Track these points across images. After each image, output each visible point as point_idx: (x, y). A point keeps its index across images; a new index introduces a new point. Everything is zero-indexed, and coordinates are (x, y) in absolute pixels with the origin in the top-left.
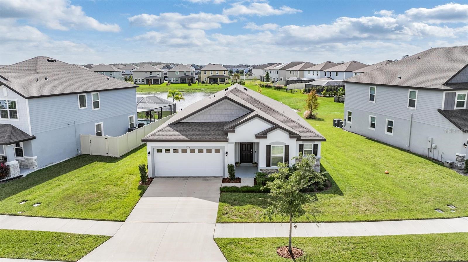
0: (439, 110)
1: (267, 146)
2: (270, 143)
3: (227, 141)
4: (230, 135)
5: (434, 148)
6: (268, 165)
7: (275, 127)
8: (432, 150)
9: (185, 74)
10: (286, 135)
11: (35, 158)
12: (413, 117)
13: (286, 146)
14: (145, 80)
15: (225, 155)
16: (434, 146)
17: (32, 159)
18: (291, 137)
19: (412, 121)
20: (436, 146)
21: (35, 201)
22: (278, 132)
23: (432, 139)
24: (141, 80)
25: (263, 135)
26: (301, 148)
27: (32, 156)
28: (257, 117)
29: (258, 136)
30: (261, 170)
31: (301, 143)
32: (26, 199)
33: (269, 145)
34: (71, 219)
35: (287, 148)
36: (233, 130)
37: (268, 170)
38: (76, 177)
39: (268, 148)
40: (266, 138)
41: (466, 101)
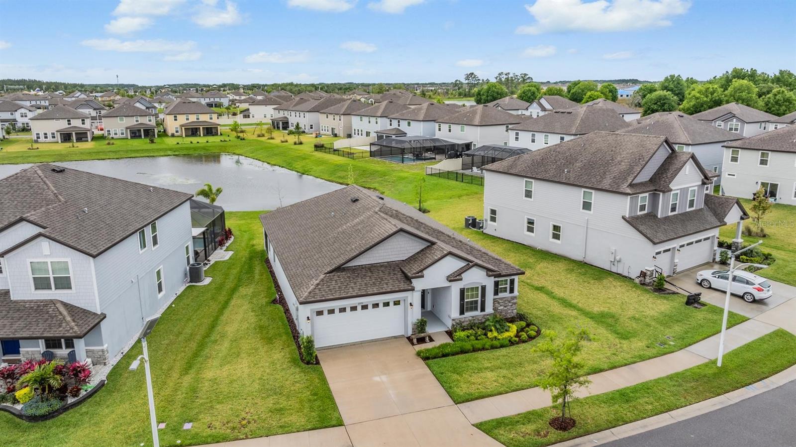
0: (623, 218)
1: (461, 289)
2: (464, 285)
3: (413, 289)
4: (416, 283)
5: (618, 261)
8: (616, 262)
9: (137, 121)
10: (483, 273)
12: (589, 222)
13: (482, 286)
14: (58, 136)
15: (409, 307)
16: (618, 258)
17: (102, 350)
18: (488, 276)
19: (587, 227)
20: (620, 259)
22: (474, 269)
23: (615, 250)
24: (49, 136)
25: (455, 277)
26: (496, 284)
27: (104, 345)
28: (449, 255)
29: (449, 279)
30: (454, 320)
31: (497, 279)
33: (463, 287)
37: (462, 318)
40: (461, 280)
41: (647, 203)
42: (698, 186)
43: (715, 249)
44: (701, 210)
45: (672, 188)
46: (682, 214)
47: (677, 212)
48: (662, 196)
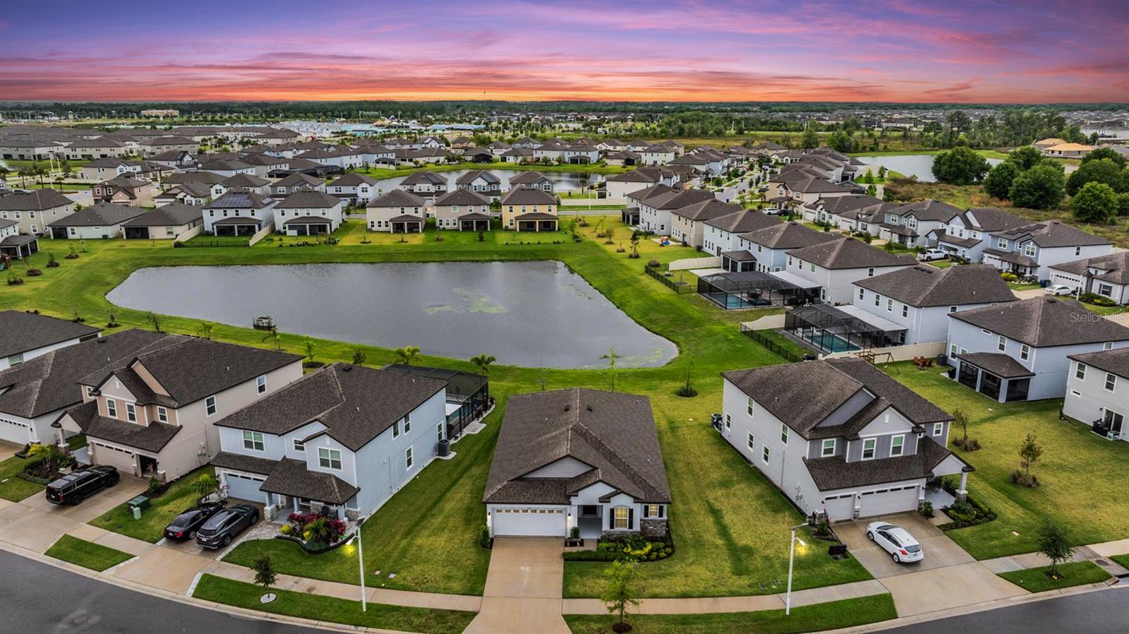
0: (804, 459)
2: (614, 507)
3: (570, 504)
4: (573, 499)
6: (612, 527)
8: (799, 498)
9: (471, 211)
10: (631, 499)
12: (785, 454)
13: (629, 509)
14: (391, 224)
15: (569, 516)
16: (801, 494)
18: (635, 502)
19: (784, 459)
22: (623, 495)
23: (799, 487)
25: (606, 499)
26: (646, 510)
27: (356, 508)
28: (599, 482)
29: (600, 500)
30: (604, 531)
31: (645, 505)
33: (612, 508)
35: (631, 511)
36: (575, 494)
37: (612, 531)
39: (612, 511)
40: (609, 502)
41: (834, 447)
42: (906, 433)
43: (920, 498)
44: (912, 457)
45: (861, 436)
46: (882, 460)
47: (873, 458)
48: (849, 443)
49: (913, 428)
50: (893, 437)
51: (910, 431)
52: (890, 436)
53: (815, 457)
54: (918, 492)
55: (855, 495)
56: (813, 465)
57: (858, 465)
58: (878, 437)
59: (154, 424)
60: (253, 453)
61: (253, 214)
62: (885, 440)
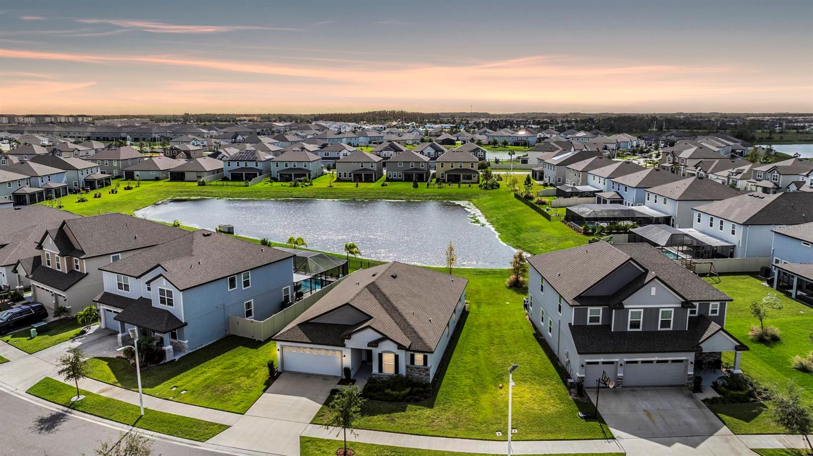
0: (570, 324)
1: (379, 354)
2: (381, 352)
4: (347, 342)
6: (381, 371)
7: (385, 338)
9: (412, 166)
11: (186, 342)
12: (560, 323)
13: (395, 355)
14: (352, 175)
16: (569, 360)
17: (184, 343)
19: (559, 327)
21: (183, 388)
22: (388, 342)
23: (568, 352)
24: (348, 175)
25: (375, 344)
26: (413, 356)
27: (184, 341)
28: (369, 328)
29: (370, 344)
30: (374, 375)
31: (412, 353)
32: (177, 386)
34: (207, 408)
35: (396, 357)
37: (381, 375)
38: (218, 365)
39: (380, 356)
40: (377, 347)
41: (601, 316)
42: (675, 308)
43: (689, 373)
44: (682, 332)
45: (625, 307)
46: (649, 332)
47: (641, 329)
48: (614, 311)
49: (682, 303)
50: (661, 310)
51: (680, 306)
52: (658, 309)
53: (581, 324)
54: (686, 367)
55: (617, 362)
56: (578, 330)
57: (624, 335)
58: (644, 309)
59: (71, 272)
60: (123, 293)
61: (257, 166)
62: (651, 313)
